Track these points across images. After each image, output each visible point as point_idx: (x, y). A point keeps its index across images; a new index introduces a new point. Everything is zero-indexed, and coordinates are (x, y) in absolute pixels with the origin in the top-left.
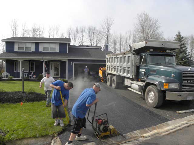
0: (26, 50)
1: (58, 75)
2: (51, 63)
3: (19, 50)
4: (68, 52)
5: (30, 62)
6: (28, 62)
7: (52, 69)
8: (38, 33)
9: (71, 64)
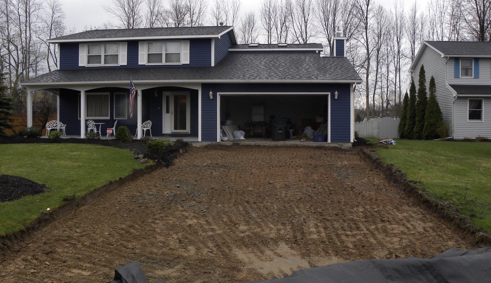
0: (105, 63)
1: (185, 129)
2: (165, 94)
3: (89, 63)
4: (213, 64)
5: (115, 93)
6: (108, 93)
7: (168, 112)
8: (187, 18)
9: (211, 97)
